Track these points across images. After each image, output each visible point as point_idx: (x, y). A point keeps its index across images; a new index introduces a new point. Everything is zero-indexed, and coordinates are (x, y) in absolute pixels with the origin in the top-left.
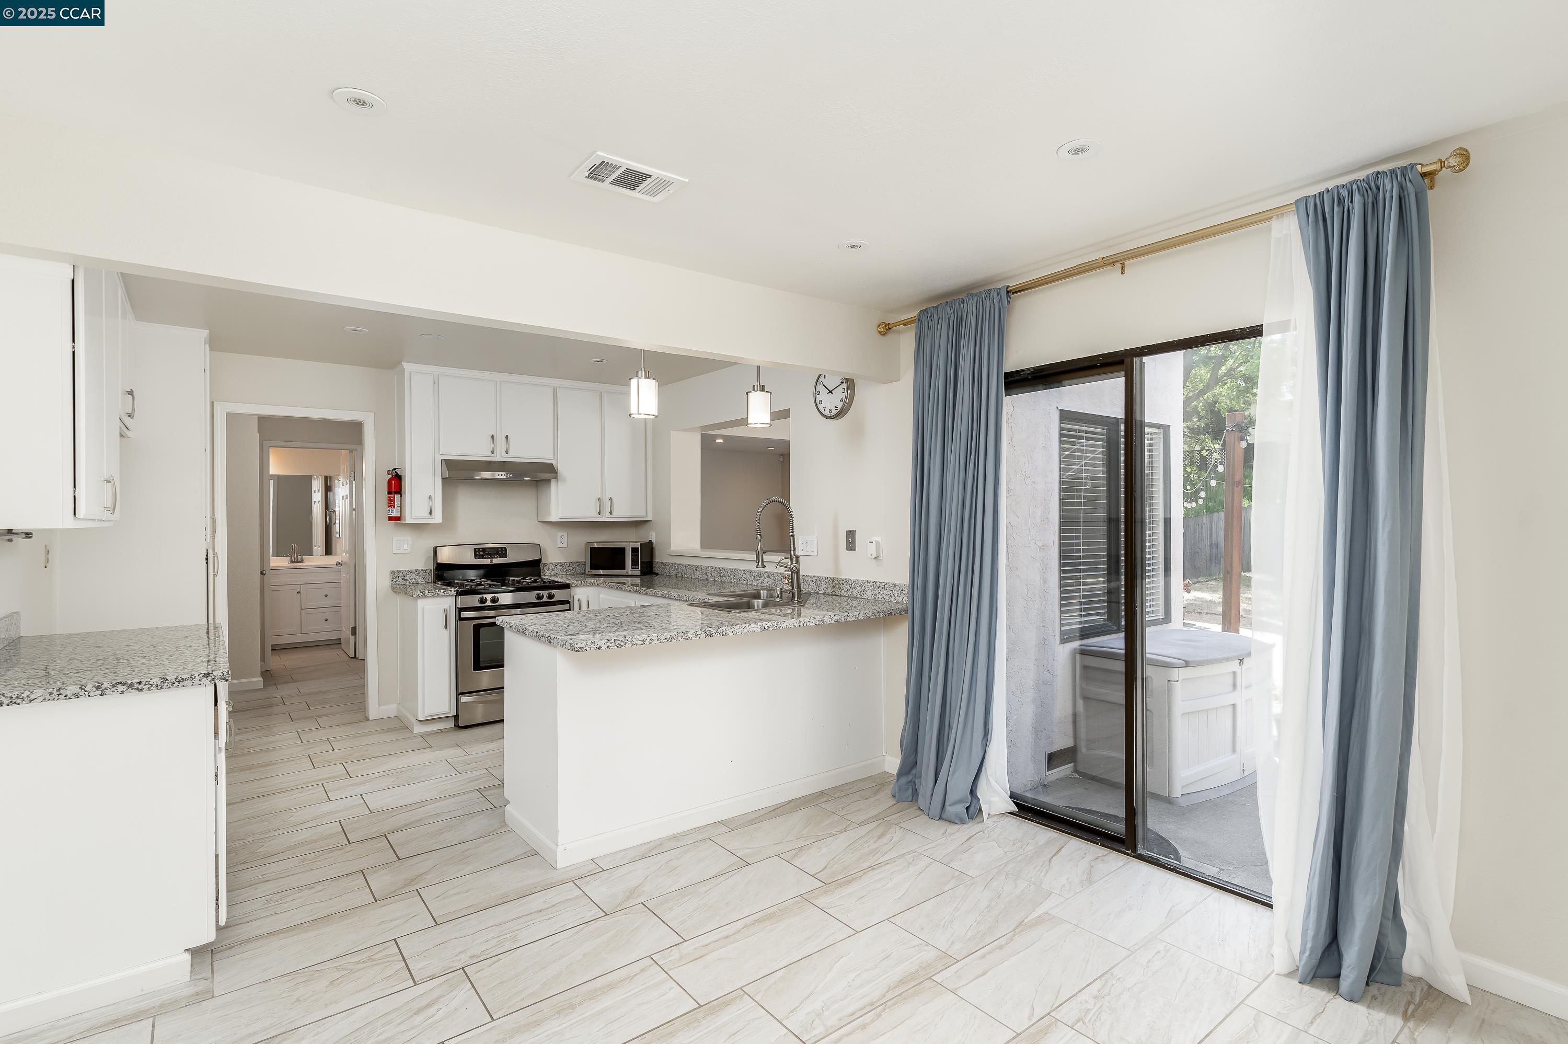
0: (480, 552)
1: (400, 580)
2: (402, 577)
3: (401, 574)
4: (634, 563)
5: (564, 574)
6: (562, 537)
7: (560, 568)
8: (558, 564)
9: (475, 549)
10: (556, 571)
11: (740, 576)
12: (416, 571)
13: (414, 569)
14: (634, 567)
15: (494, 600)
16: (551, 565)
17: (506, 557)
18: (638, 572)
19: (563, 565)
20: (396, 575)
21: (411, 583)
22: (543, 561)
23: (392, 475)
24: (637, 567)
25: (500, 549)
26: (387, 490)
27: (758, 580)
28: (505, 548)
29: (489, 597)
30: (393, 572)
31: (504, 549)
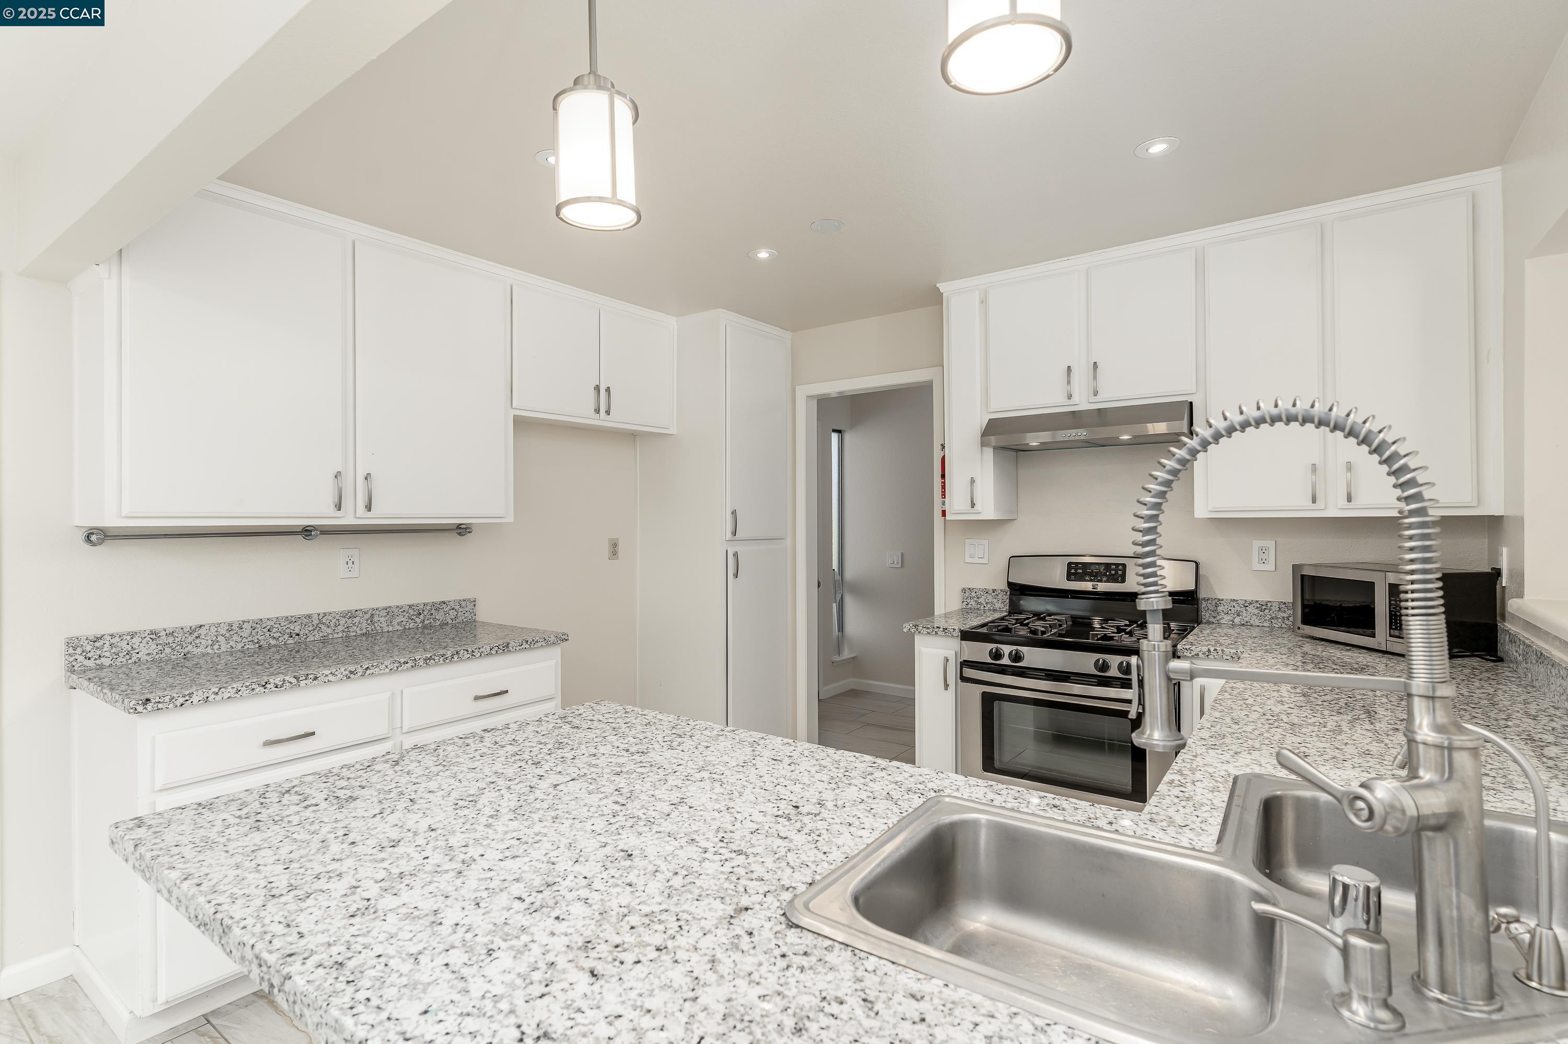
0: (1076, 571)
1: (973, 602)
2: (976, 599)
3: (973, 594)
7: (1256, 611)
8: (1250, 603)
9: (1070, 564)
10: (1245, 616)
13: (991, 587)
14: (1395, 632)
15: (1017, 657)
19: (1263, 607)
20: (967, 594)
21: (987, 609)
22: (1202, 594)
25: (1114, 567)
28: (1124, 566)
29: (1006, 649)
30: (964, 590)
31: (1120, 567)
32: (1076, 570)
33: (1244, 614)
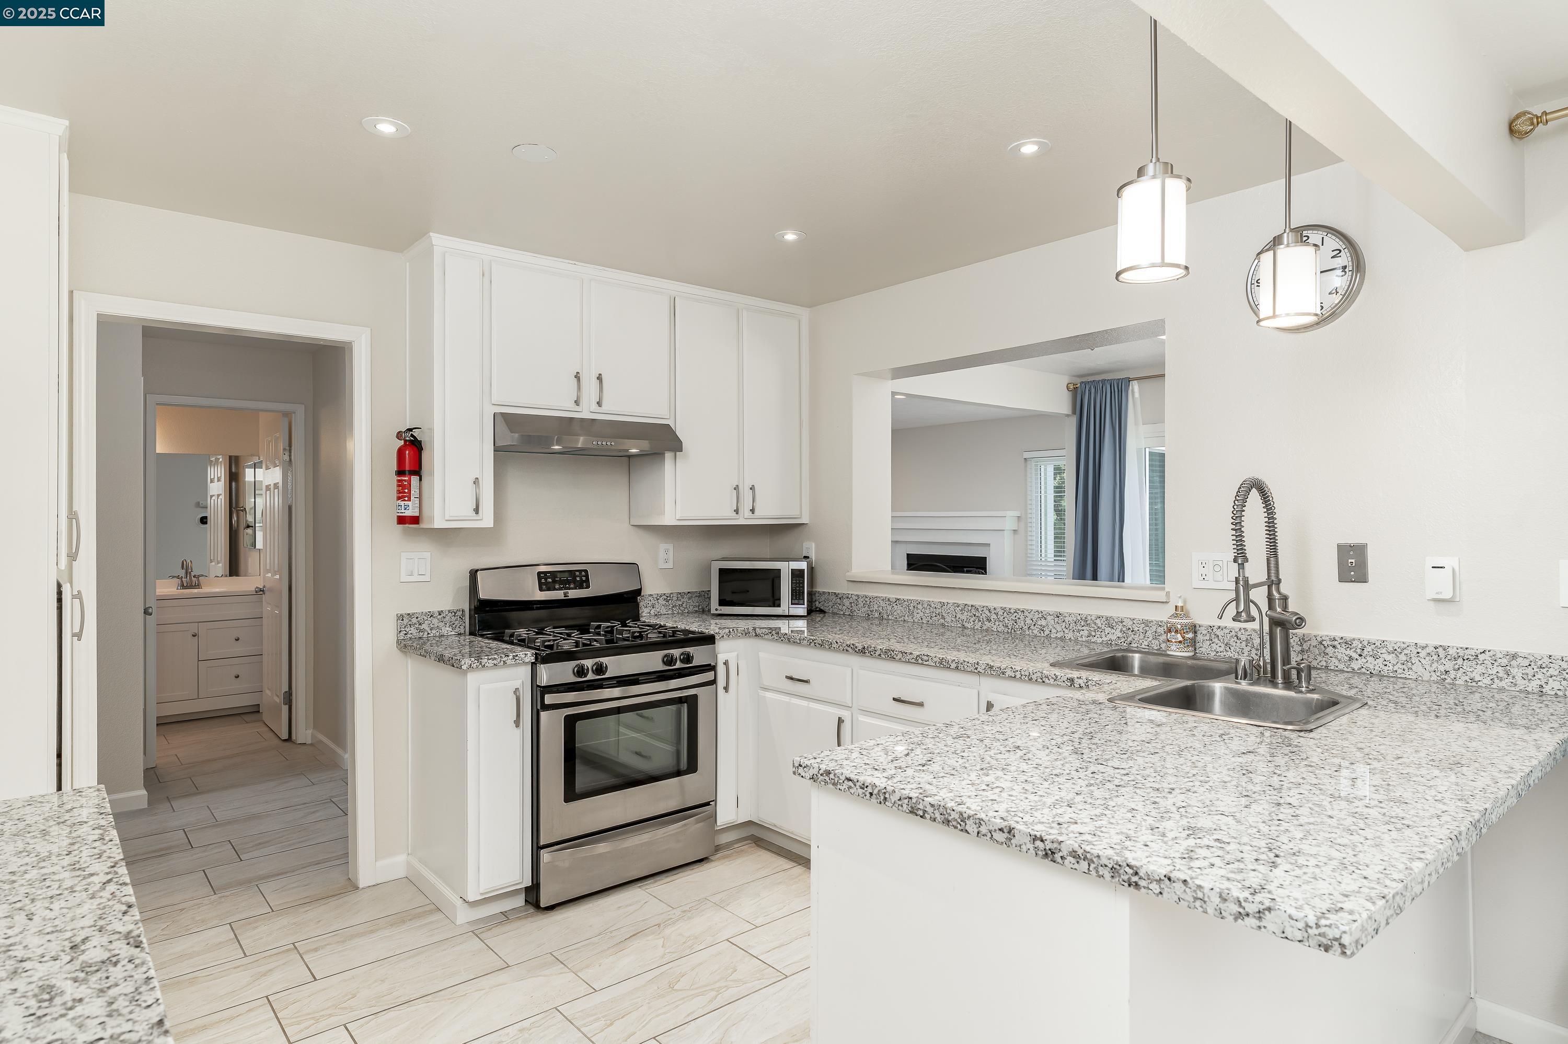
1: (413, 630)
2: (417, 626)
3: (414, 620)
4: (797, 596)
5: (670, 612)
6: (667, 551)
7: (664, 602)
8: (661, 596)
9: (537, 573)
11: (1028, 621)
12: (440, 614)
13: (435, 609)
14: (796, 601)
15: (600, 669)
16: (650, 598)
17: (588, 587)
18: (801, 610)
19: (668, 597)
20: (406, 621)
21: (432, 635)
22: (642, 593)
23: (405, 441)
24: (801, 602)
25: (578, 574)
26: (395, 468)
27: (1079, 631)
28: (586, 571)
29: (588, 663)
30: (401, 617)
32: (546, 579)
33: (657, 606)
